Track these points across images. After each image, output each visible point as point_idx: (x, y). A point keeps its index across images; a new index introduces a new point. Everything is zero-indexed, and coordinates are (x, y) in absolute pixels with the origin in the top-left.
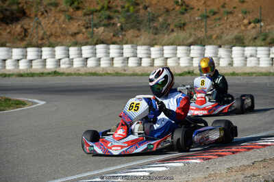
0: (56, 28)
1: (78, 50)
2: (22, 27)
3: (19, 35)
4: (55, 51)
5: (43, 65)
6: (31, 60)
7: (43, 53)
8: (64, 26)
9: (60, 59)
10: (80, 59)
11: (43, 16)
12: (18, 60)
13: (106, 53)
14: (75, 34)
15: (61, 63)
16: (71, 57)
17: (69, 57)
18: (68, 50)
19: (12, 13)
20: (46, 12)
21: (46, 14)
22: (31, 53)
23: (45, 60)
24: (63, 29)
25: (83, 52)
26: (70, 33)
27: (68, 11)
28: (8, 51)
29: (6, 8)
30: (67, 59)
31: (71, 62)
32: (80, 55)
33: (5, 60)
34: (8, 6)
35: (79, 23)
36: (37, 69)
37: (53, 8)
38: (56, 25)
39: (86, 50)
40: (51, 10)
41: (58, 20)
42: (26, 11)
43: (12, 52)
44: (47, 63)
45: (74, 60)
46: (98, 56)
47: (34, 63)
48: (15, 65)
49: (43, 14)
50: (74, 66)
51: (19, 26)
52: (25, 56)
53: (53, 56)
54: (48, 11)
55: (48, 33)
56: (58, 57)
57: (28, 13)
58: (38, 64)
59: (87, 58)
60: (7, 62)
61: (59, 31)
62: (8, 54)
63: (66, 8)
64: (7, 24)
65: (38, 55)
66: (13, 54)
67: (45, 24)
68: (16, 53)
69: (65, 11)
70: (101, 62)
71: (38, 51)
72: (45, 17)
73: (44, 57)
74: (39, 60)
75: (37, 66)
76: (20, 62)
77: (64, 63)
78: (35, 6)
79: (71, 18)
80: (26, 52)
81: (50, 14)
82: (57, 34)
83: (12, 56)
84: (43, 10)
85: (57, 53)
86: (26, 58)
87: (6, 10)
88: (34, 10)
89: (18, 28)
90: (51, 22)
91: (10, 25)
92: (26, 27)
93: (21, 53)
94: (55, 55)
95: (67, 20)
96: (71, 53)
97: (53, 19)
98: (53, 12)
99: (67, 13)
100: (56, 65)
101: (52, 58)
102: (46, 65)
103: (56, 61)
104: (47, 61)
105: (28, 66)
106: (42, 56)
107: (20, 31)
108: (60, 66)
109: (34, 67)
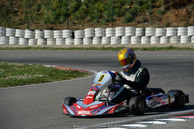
2: (187, 10)
3: (184, 17)
4: (187, 30)
5: (178, 41)
6: (170, 37)
7: (179, 32)
9: (191, 36)
12: (160, 37)
15: (192, 39)
22: (169, 31)
23: (180, 36)
28: (153, 30)
33: (150, 37)
36: (174, 44)
43: (155, 31)
44: (181, 39)
47: (171, 39)
48: (157, 41)
51: (185, 10)
52: (164, 34)
53: (186, 33)
56: (189, 34)
58: (174, 39)
60: (151, 38)
62: (152, 33)
64: (177, 9)
65: (174, 33)
66: (156, 32)
68: (158, 31)
71: (174, 30)
73: (178, 35)
74: (175, 37)
75: (173, 41)
76: (161, 38)
80: (166, 31)
83: (155, 33)
85: (189, 31)
86: (165, 35)
89: (183, 11)
91: (179, 10)
92: (190, 10)
93: (162, 32)
94: (187, 33)
100: (188, 40)
101: (185, 35)
102: (180, 41)
103: (188, 38)
104: (181, 37)
105: (167, 41)
106: (177, 33)
107: (185, 13)
108: (191, 41)
109: (171, 42)
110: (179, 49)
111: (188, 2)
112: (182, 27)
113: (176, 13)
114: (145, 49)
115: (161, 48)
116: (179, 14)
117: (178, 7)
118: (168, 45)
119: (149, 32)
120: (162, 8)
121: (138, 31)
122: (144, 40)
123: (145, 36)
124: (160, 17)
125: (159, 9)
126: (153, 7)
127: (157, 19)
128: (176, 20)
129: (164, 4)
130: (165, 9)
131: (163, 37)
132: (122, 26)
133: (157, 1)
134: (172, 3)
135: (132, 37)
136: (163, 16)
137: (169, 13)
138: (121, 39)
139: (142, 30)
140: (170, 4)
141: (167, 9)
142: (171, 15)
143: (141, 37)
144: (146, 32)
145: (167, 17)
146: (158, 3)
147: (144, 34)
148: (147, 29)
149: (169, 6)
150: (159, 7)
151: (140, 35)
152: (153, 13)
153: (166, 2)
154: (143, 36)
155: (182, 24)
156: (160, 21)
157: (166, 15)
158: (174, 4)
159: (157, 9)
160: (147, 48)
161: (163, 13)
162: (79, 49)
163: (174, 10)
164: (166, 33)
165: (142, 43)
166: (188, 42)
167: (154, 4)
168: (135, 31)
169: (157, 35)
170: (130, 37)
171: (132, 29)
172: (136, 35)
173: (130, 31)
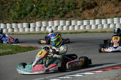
0: (109, 10)
1: (106, 21)
3: (93, 14)
6: (85, 26)
7: (90, 22)
8: (113, 9)
9: (97, 25)
10: (106, 24)
11: (104, 5)
12: (80, 26)
13: (118, 21)
14: (118, 13)
15: (98, 26)
16: (102, 24)
17: (101, 24)
18: (101, 21)
19: (91, 4)
20: (106, 3)
21: (105, 4)
22: (85, 22)
24: (112, 10)
25: (108, 21)
26: (116, 12)
27: (115, 2)
28: (76, 22)
29: (88, 2)
30: (100, 25)
31: (102, 26)
32: (107, 23)
33: (74, 26)
34: (90, 2)
35: (120, 8)
36: (88, 29)
37: (109, 2)
38: (110, 9)
39: (109, 21)
40: (108, 2)
41: (111, 6)
42: (97, 3)
44: (92, 27)
45: (104, 25)
46: (115, 23)
47: (86, 27)
48: (78, 28)
49: (104, 4)
50: (104, 28)
51: (94, 10)
52: (82, 24)
53: (94, 23)
54: (107, 3)
55: (106, 13)
57: (98, 4)
59: (110, 24)
61: (111, 11)
62: (76, 23)
63: (114, 1)
64: (89, 9)
65: (88, 23)
66: (78, 23)
67: (105, 9)
69: (114, 3)
70: (116, 26)
71: (88, 22)
72: (105, 6)
73: (90, 24)
74: (89, 25)
75: (87, 28)
77: (99, 27)
78: (101, 1)
79: (116, 6)
80: (83, 22)
81: (107, 4)
82: (110, 13)
84: (104, 2)
85: (96, 22)
87: (89, 3)
88: (100, 3)
89: (93, 11)
90: (108, 7)
91: (90, 10)
92: (97, 10)
93: (81, 23)
95: (114, 7)
96: (102, 22)
97: (108, 6)
98: (109, 3)
99: (115, 3)
100: (96, 27)
101: (94, 24)
102: (91, 28)
103: (96, 26)
104: (92, 25)
105: (84, 28)
106: (89, 23)
107: (94, 12)
108: (97, 28)
109: (86, 29)
110: (91, 32)
111: (95, 5)
112: (92, 19)
113: (89, 12)
114: (71, 33)
115: (81, 32)
116: (91, 12)
117: (90, 8)
118: (85, 30)
119: (74, 23)
120: (81, 9)
121: (67, 22)
122: (71, 28)
123: (71, 25)
124: (80, 14)
125: (79, 10)
126: (76, 9)
127: (78, 16)
128: (89, 16)
129: (82, 7)
130: (82, 9)
131: (81, 26)
132: (58, 20)
133: (78, 5)
134: (86, 6)
135: (64, 26)
136: (82, 14)
137: (85, 12)
138: (57, 27)
139: (70, 22)
140: (85, 7)
141: (84, 10)
142: (86, 13)
143: (69, 26)
144: (72, 23)
145: (84, 14)
146: (78, 6)
147: (71, 24)
148: (72, 21)
149: (85, 8)
150: (79, 8)
151: (69, 25)
152: (76, 12)
153: (83, 6)
154: (70, 25)
155: (92, 18)
156: (80, 16)
157: (83, 13)
158: (87, 7)
159: (77, 10)
160: (73, 33)
161: (81, 12)
162: (33, 34)
163: (88, 10)
164: (83, 24)
165: (70, 29)
166: (96, 29)
167: (76, 7)
168: (65, 22)
169: (78, 25)
170: (63, 26)
171: (64, 22)
172: (66, 25)
173: (63, 23)
